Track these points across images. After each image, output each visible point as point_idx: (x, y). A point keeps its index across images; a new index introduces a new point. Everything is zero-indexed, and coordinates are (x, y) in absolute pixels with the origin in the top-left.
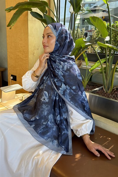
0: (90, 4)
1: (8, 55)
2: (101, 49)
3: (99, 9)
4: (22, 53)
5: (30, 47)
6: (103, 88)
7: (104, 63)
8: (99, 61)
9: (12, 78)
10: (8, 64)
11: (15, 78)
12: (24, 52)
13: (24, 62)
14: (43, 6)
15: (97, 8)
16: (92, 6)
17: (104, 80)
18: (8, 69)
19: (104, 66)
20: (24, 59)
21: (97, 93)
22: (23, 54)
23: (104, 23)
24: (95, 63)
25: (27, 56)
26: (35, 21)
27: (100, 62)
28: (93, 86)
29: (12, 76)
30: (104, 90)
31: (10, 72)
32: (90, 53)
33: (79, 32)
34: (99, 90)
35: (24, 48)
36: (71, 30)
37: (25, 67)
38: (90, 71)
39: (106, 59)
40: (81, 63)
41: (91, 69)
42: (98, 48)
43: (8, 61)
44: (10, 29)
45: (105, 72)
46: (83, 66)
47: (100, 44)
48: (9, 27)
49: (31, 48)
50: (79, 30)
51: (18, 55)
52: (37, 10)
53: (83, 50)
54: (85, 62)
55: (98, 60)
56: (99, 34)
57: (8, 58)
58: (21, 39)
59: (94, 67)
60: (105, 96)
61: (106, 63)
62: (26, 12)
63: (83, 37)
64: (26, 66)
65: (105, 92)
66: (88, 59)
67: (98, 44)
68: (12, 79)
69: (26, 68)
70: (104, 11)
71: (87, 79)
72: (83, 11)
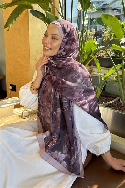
0: (98, 3)
1: (6, 62)
2: (115, 52)
3: (108, 8)
4: (22, 58)
5: (31, 51)
6: (119, 100)
7: (120, 69)
8: (113, 67)
9: (11, 88)
10: (6, 72)
11: (14, 88)
12: (25, 57)
13: (25, 69)
14: (46, 3)
15: (106, 7)
16: (101, 4)
17: (121, 90)
18: (7, 78)
19: (120, 73)
20: (25, 65)
21: (113, 106)
22: (23, 60)
23: (119, 22)
24: (109, 70)
25: (28, 63)
26: (37, 21)
27: (115, 68)
28: (108, 97)
29: (11, 85)
30: (121, 102)
31: (9, 81)
32: (102, 57)
33: (88, 33)
34: (115, 103)
35: (24, 53)
36: (79, 31)
37: (25, 75)
38: (103, 79)
39: (122, 65)
40: (93, 69)
41: (105, 76)
42: (111, 51)
43: (6, 68)
44: (8, 30)
45: (122, 81)
46: (95, 73)
47: (115, 47)
48: (7, 29)
49: (32, 53)
50: (89, 31)
51: (18, 61)
52: (39, 8)
53: (94, 55)
54: (97, 68)
55: (113, 65)
56: (111, 35)
57: (6, 65)
58: (20, 42)
59: (108, 75)
60: (123, 111)
61: (122, 69)
62: (26, 10)
63: (93, 38)
64: (27, 74)
65: (123, 105)
66: (100, 64)
67: (113, 47)
68: (11, 90)
69: (27, 76)
70: (114, 9)
71: (99, 90)
72: (94, 9)
